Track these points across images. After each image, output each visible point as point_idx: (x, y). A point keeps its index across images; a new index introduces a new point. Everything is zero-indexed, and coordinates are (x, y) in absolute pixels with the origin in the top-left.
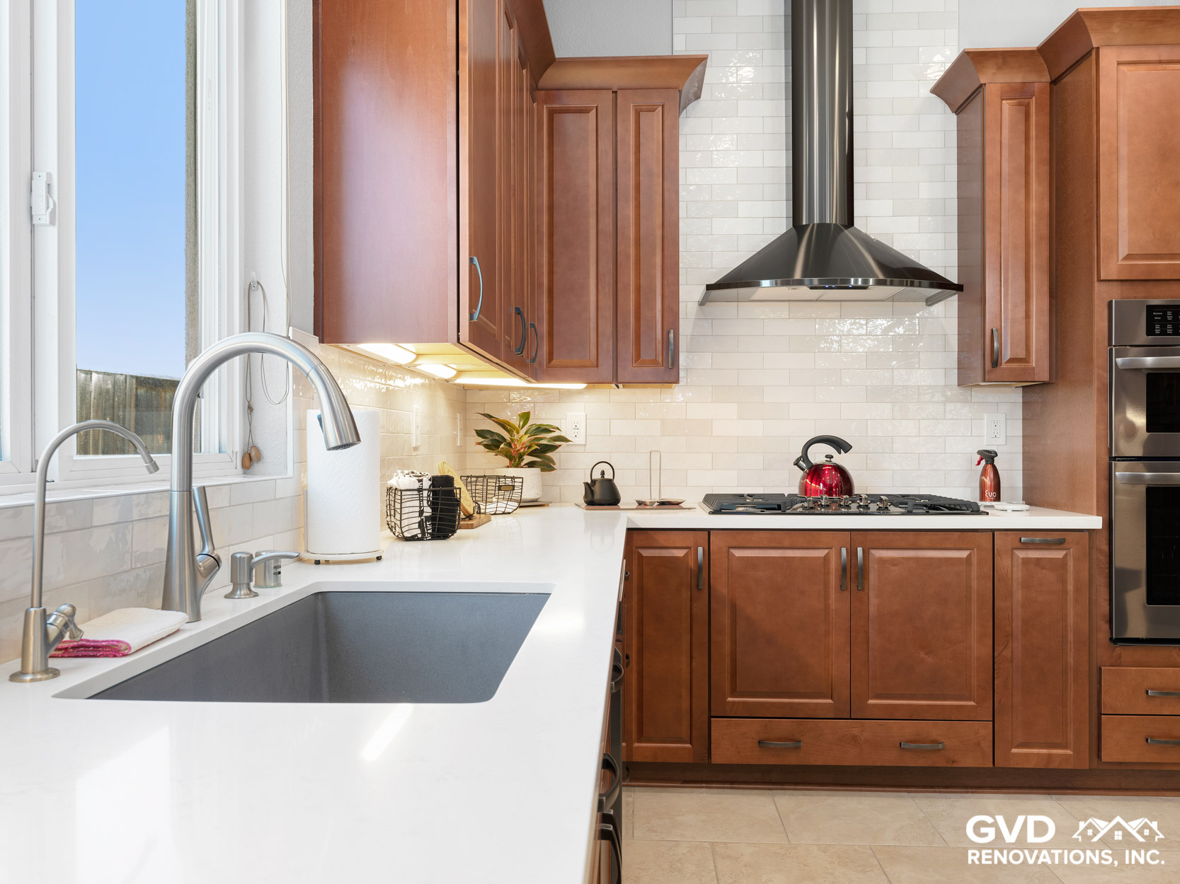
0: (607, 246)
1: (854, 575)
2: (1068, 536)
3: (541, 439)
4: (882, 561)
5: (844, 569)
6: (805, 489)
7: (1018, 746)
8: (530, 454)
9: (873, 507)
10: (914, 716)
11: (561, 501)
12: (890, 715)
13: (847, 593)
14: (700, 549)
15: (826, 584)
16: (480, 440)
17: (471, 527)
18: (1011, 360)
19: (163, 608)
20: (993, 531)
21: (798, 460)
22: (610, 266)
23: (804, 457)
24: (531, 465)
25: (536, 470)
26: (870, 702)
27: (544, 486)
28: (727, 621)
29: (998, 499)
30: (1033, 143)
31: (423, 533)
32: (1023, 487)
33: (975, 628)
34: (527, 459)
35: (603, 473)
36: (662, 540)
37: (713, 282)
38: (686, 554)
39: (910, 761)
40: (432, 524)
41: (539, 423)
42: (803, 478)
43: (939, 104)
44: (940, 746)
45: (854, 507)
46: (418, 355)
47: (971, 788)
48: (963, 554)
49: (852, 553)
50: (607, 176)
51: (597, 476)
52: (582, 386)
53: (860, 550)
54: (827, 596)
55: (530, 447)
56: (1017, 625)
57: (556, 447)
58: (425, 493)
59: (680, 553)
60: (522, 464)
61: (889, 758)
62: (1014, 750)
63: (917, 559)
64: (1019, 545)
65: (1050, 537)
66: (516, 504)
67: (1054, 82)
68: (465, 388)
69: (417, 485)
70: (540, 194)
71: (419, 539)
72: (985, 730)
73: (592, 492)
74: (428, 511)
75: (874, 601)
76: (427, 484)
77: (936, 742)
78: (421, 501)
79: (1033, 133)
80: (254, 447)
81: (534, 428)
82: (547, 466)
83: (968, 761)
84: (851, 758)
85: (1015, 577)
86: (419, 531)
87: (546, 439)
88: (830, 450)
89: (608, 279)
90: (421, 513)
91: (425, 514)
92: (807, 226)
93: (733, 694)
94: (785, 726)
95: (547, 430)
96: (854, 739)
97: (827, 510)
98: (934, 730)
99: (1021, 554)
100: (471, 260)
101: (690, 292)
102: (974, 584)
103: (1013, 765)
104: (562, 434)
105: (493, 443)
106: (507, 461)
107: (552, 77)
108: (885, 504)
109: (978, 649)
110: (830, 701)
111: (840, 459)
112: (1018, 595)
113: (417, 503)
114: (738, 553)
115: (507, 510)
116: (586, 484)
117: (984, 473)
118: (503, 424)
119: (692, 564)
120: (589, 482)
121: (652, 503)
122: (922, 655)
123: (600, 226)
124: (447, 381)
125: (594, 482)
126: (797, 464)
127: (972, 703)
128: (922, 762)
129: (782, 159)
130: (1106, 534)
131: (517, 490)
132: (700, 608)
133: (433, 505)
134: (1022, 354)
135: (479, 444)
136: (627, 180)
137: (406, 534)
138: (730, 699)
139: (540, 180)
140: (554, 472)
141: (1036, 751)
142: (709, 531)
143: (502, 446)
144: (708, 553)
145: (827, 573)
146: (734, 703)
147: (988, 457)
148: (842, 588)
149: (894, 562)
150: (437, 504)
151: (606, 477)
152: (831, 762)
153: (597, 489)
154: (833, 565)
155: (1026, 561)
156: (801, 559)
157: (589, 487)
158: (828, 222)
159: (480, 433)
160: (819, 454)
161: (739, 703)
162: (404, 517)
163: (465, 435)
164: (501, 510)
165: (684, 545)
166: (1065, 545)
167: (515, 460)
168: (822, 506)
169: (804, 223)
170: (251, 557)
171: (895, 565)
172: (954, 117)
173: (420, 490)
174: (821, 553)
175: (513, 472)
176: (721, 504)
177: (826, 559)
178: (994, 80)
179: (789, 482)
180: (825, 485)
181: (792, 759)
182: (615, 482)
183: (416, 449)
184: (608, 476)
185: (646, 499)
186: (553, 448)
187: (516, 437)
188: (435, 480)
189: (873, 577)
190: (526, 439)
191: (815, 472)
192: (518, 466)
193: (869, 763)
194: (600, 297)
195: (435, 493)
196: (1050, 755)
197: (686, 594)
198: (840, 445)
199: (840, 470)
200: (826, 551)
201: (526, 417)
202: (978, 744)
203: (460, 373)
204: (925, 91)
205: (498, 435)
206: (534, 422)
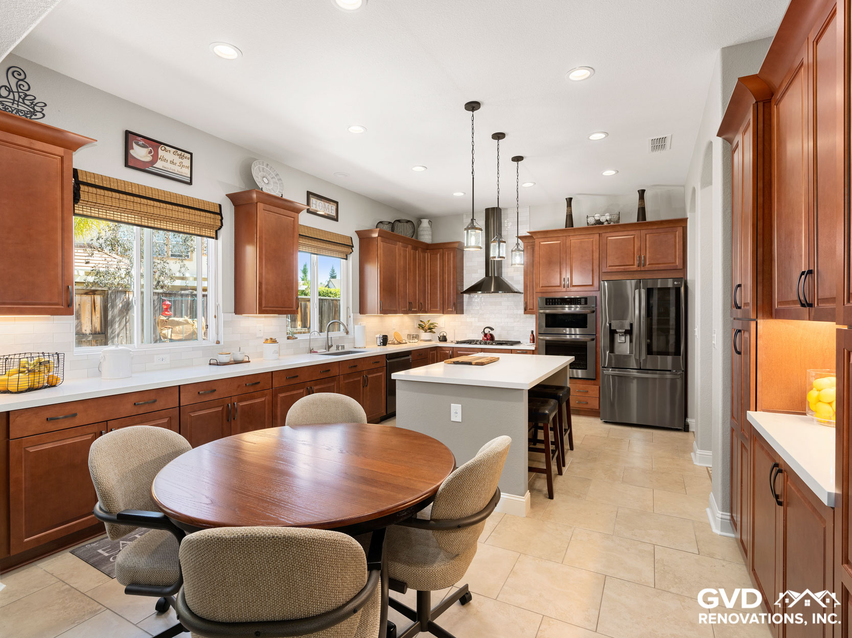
3: (431, 326)
6: (483, 339)
14: (451, 351)
20: (512, 349)
21: (482, 332)
23: (484, 331)
35: (443, 334)
36: (444, 349)
40: (383, 343)
42: (483, 336)
57: (434, 328)
58: (381, 338)
59: (448, 352)
71: (381, 345)
74: (382, 341)
76: (381, 336)
82: (434, 332)
88: (490, 330)
95: (433, 324)
104: (438, 325)
105: (421, 327)
111: (492, 332)
117: (531, 336)
119: (450, 354)
120: (440, 336)
130: (536, 351)
134: (532, 308)
135: (418, 327)
140: (435, 334)
142: (453, 347)
144: (453, 352)
147: (532, 332)
153: (441, 338)
159: (419, 325)
160: (487, 331)
162: (378, 342)
164: (413, 342)
169: (488, 275)
176: (458, 342)
178: (525, 242)
179: (481, 337)
180: (487, 338)
182: (447, 336)
184: (445, 335)
187: (426, 325)
191: (486, 335)
192: (426, 332)
195: (383, 338)
198: (492, 329)
199: (491, 335)
201: (429, 321)
206: (430, 322)
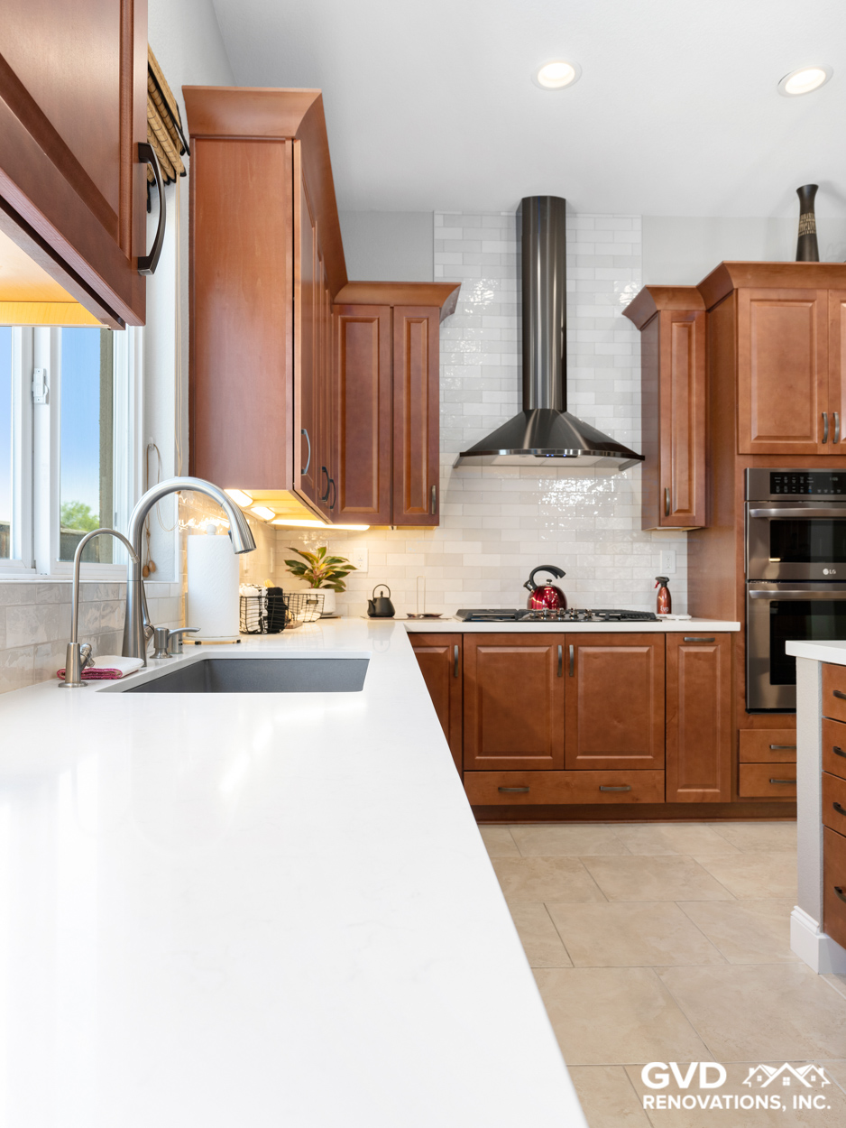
0: (386, 423)
1: (567, 666)
2: (716, 636)
3: (336, 567)
4: (587, 655)
5: (560, 661)
6: (531, 605)
7: (682, 788)
8: (327, 579)
9: (581, 616)
10: (609, 767)
11: (348, 615)
12: (593, 767)
13: (562, 679)
14: (456, 647)
15: (547, 672)
16: (289, 567)
17: (292, 627)
18: (679, 511)
19: (123, 655)
20: (665, 633)
21: (527, 583)
22: (389, 438)
23: (531, 581)
24: (327, 587)
25: (331, 591)
26: (579, 757)
27: (338, 604)
28: (476, 701)
29: (670, 612)
30: (694, 355)
31: (262, 628)
32: (689, 605)
33: (652, 703)
34: (325, 582)
35: (382, 593)
36: (428, 640)
37: (465, 450)
38: (446, 651)
39: (607, 800)
40: (268, 623)
41: (332, 555)
42: (530, 597)
43: (628, 323)
44: (628, 788)
45: (567, 617)
46: (254, 500)
47: (650, 819)
48: (645, 650)
49: (566, 650)
50: (386, 370)
51: (378, 595)
52: (365, 527)
53: (571, 647)
54: (548, 681)
55: (326, 573)
56: (682, 700)
57: (347, 573)
58: (263, 600)
59: (441, 651)
60: (322, 585)
61: (592, 798)
62: (680, 790)
63: (612, 654)
64: (683, 643)
65: (705, 637)
66: (319, 615)
67: (708, 311)
68: (276, 529)
69: (258, 594)
70: (336, 383)
71: (259, 633)
72: (659, 776)
73: (374, 607)
74: (265, 613)
75: (581, 684)
76: (264, 593)
77: (625, 785)
78: (260, 605)
79: (694, 347)
80: (151, 561)
81: (329, 559)
82: (339, 588)
83: (647, 799)
84: (565, 798)
85: (680, 665)
86: (259, 627)
87: (339, 567)
88: (549, 575)
89: (387, 447)
90: (260, 614)
91: (263, 615)
92: (533, 410)
93: (480, 754)
94: (518, 776)
95: (339, 561)
96: (567, 784)
97: (548, 618)
98: (624, 777)
99: (685, 650)
100: (302, 431)
101: (447, 459)
102: (652, 671)
103: (678, 801)
104: (350, 564)
105: (299, 570)
106: (309, 584)
107: (346, 295)
108: (588, 616)
109: (654, 717)
110: (550, 758)
111: (557, 582)
112: (683, 679)
113: (258, 607)
114: (484, 650)
115: (313, 619)
116: (370, 601)
117: (660, 594)
118: (306, 556)
119: (450, 658)
120: (372, 599)
121: (419, 615)
122: (615, 723)
123: (381, 408)
124: (266, 522)
125: (375, 600)
126: (526, 586)
127: (650, 757)
128: (614, 801)
129: (514, 360)
130: (742, 635)
131: (320, 604)
132: (456, 690)
133: (269, 608)
134: (686, 506)
135: (288, 570)
136: (401, 373)
137: (250, 630)
138: (478, 758)
139: (336, 372)
140: (343, 593)
141: (694, 790)
142: (462, 634)
143: (306, 572)
144: (462, 650)
145: (548, 664)
146: (480, 760)
147: (663, 582)
148: (558, 675)
149: (595, 656)
150: (272, 607)
151: (384, 596)
152: (550, 802)
153: (377, 604)
154: (552, 658)
155: (688, 655)
156: (530, 654)
157: (372, 603)
158: (548, 407)
159: (289, 563)
161: (484, 760)
162: (248, 616)
163: (276, 564)
164: (307, 619)
165: (444, 644)
166: (715, 643)
167: (315, 582)
168: (544, 616)
169: (531, 408)
170: (168, 631)
171: (596, 658)
172: (639, 333)
173: (259, 597)
174: (543, 650)
175: (314, 591)
176: (470, 616)
177: (547, 654)
178: (666, 308)
179: (520, 600)
180: (546, 602)
181: (523, 801)
182: (391, 599)
183: (246, 572)
185: (415, 613)
186: (344, 574)
187: (316, 565)
188: (270, 591)
189: (581, 667)
190: (324, 567)
191: (539, 592)
192: (318, 587)
193: (578, 802)
194: (381, 460)
195: (270, 600)
196: (704, 794)
197: (445, 681)
198: (557, 572)
199: (556, 589)
200: (547, 648)
201: (323, 551)
202: (655, 787)
203: (278, 515)
204: (618, 313)
205: (302, 564)
206: (330, 554)
